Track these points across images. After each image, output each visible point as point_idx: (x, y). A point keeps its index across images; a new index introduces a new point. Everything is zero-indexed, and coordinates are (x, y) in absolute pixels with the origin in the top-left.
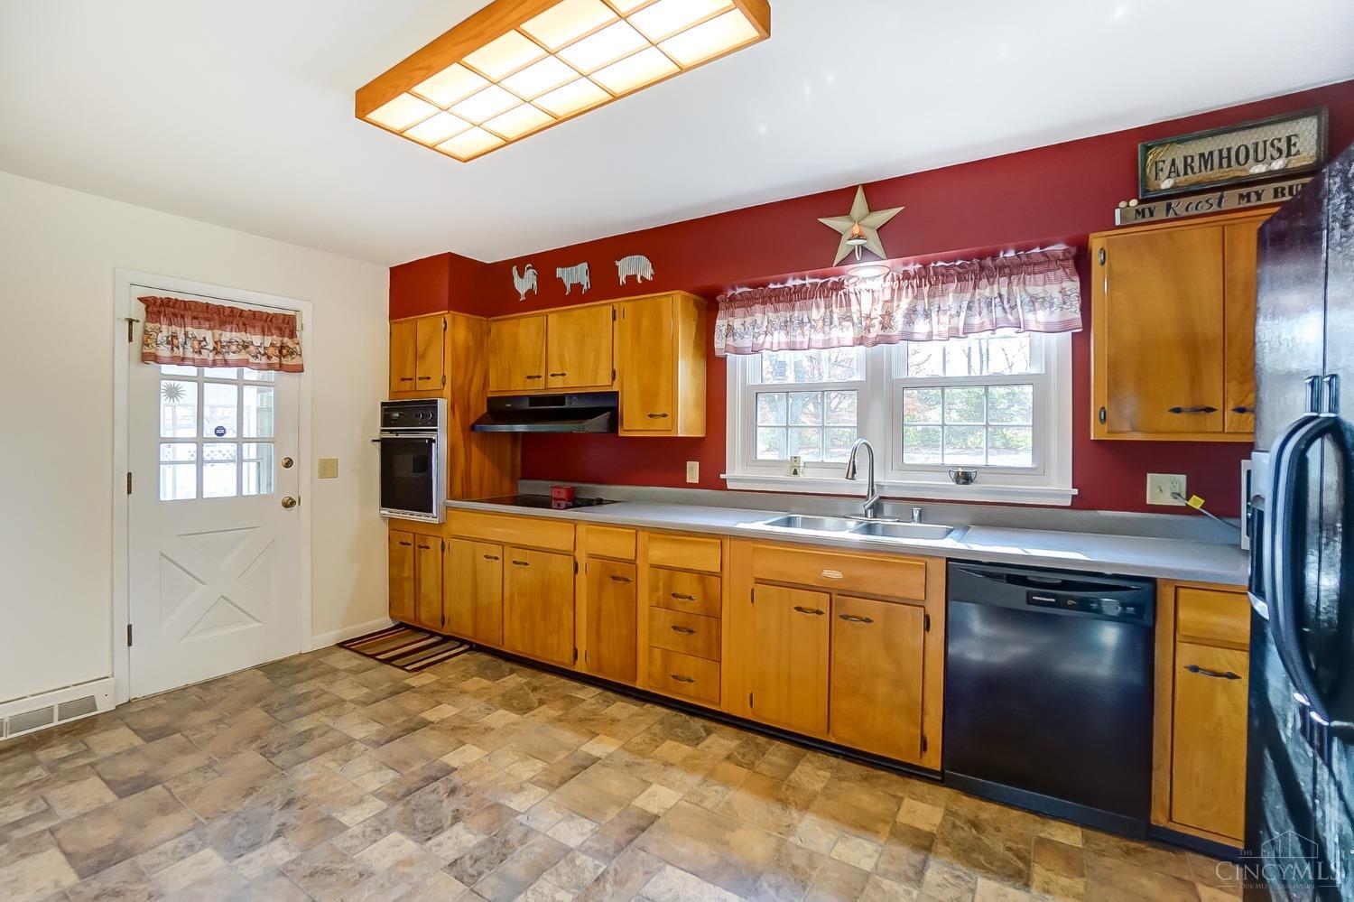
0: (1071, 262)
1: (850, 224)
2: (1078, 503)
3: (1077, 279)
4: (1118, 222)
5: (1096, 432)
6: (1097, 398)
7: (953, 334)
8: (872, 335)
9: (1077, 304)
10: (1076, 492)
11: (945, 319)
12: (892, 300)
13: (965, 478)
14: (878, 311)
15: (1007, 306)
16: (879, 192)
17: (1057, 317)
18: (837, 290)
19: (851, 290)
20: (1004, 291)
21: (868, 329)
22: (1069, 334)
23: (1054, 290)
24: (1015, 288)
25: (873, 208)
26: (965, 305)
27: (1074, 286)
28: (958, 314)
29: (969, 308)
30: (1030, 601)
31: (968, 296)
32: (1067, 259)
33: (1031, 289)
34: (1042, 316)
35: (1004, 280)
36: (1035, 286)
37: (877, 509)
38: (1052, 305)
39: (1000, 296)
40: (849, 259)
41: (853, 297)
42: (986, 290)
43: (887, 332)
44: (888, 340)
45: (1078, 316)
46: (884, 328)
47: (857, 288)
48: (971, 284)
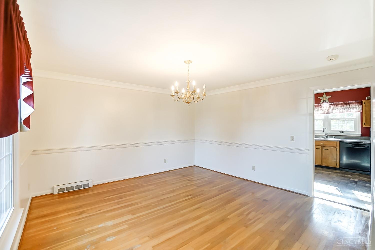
0: (360, 103)
1: (323, 98)
2: (361, 136)
3: (361, 105)
4: (367, 99)
5: (364, 126)
6: (364, 122)
7: (340, 113)
8: (326, 112)
9: (361, 109)
10: (361, 134)
11: (339, 110)
12: (329, 108)
13: (342, 132)
14: (327, 109)
15: (349, 109)
16: (328, 94)
17: (358, 110)
18: (320, 106)
19: (322, 106)
20: (349, 107)
21: (325, 112)
22: (360, 113)
23: (357, 107)
24: (351, 106)
25: (327, 96)
26: (342, 109)
27: (361, 106)
28: (341, 110)
29: (343, 109)
30: (352, 146)
31: (343, 107)
32: (359, 103)
33: (353, 107)
34: (355, 110)
35: (349, 105)
36: (354, 106)
37: (327, 137)
38: (357, 109)
39: (348, 107)
40: (323, 103)
41: (323, 107)
42: (345, 107)
43: (329, 112)
44: (329, 113)
45: (361, 110)
46: (328, 112)
47: (324, 106)
48: (343, 106)
